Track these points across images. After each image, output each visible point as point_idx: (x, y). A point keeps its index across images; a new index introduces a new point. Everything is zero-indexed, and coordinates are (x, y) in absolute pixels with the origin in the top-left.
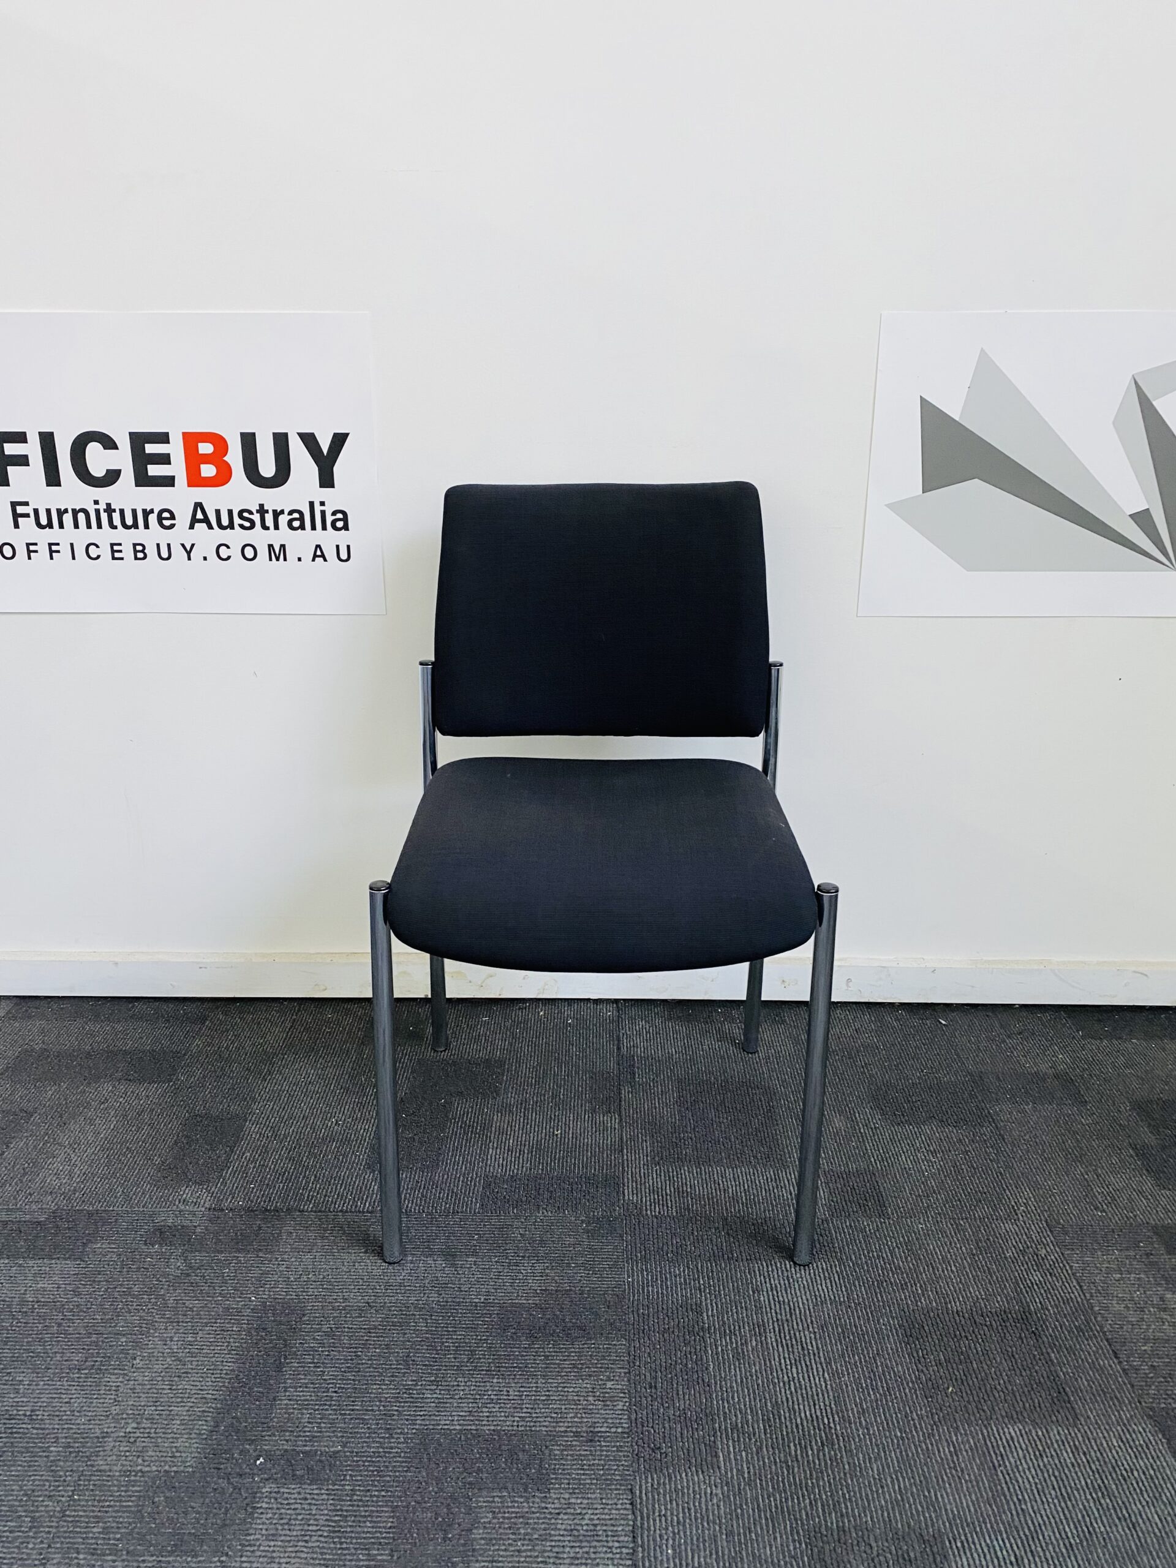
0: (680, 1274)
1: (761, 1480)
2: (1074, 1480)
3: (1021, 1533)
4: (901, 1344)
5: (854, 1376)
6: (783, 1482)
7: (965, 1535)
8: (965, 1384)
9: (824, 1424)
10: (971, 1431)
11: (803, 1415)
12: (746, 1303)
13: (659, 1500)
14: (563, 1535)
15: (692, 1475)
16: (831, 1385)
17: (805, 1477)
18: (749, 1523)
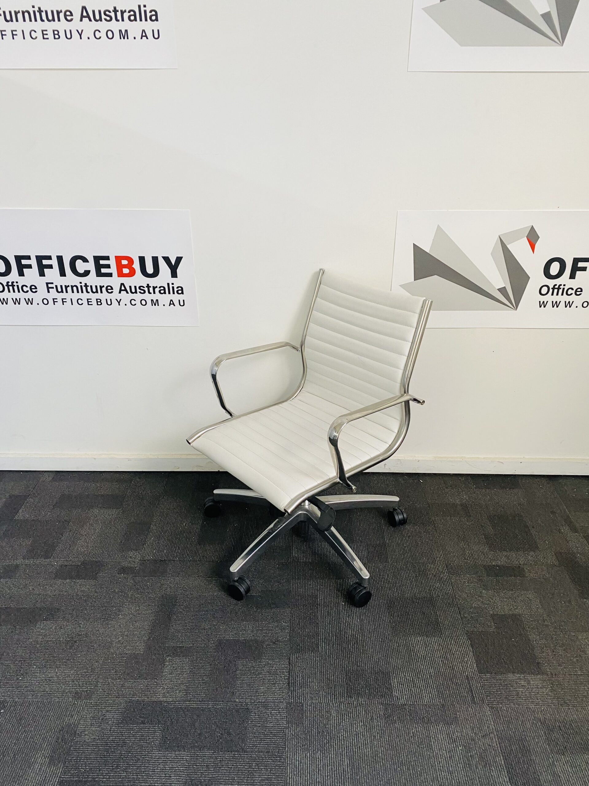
0: (311, 584)
1: (332, 655)
2: (436, 655)
3: (416, 672)
4: (386, 609)
5: (368, 621)
6: (340, 655)
7: (397, 672)
8: (406, 623)
9: (356, 637)
10: (405, 639)
11: (349, 634)
12: (333, 595)
13: (298, 661)
14: (266, 673)
15: (310, 654)
16: (360, 624)
17: (347, 654)
18: (327, 668)
